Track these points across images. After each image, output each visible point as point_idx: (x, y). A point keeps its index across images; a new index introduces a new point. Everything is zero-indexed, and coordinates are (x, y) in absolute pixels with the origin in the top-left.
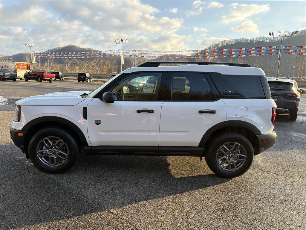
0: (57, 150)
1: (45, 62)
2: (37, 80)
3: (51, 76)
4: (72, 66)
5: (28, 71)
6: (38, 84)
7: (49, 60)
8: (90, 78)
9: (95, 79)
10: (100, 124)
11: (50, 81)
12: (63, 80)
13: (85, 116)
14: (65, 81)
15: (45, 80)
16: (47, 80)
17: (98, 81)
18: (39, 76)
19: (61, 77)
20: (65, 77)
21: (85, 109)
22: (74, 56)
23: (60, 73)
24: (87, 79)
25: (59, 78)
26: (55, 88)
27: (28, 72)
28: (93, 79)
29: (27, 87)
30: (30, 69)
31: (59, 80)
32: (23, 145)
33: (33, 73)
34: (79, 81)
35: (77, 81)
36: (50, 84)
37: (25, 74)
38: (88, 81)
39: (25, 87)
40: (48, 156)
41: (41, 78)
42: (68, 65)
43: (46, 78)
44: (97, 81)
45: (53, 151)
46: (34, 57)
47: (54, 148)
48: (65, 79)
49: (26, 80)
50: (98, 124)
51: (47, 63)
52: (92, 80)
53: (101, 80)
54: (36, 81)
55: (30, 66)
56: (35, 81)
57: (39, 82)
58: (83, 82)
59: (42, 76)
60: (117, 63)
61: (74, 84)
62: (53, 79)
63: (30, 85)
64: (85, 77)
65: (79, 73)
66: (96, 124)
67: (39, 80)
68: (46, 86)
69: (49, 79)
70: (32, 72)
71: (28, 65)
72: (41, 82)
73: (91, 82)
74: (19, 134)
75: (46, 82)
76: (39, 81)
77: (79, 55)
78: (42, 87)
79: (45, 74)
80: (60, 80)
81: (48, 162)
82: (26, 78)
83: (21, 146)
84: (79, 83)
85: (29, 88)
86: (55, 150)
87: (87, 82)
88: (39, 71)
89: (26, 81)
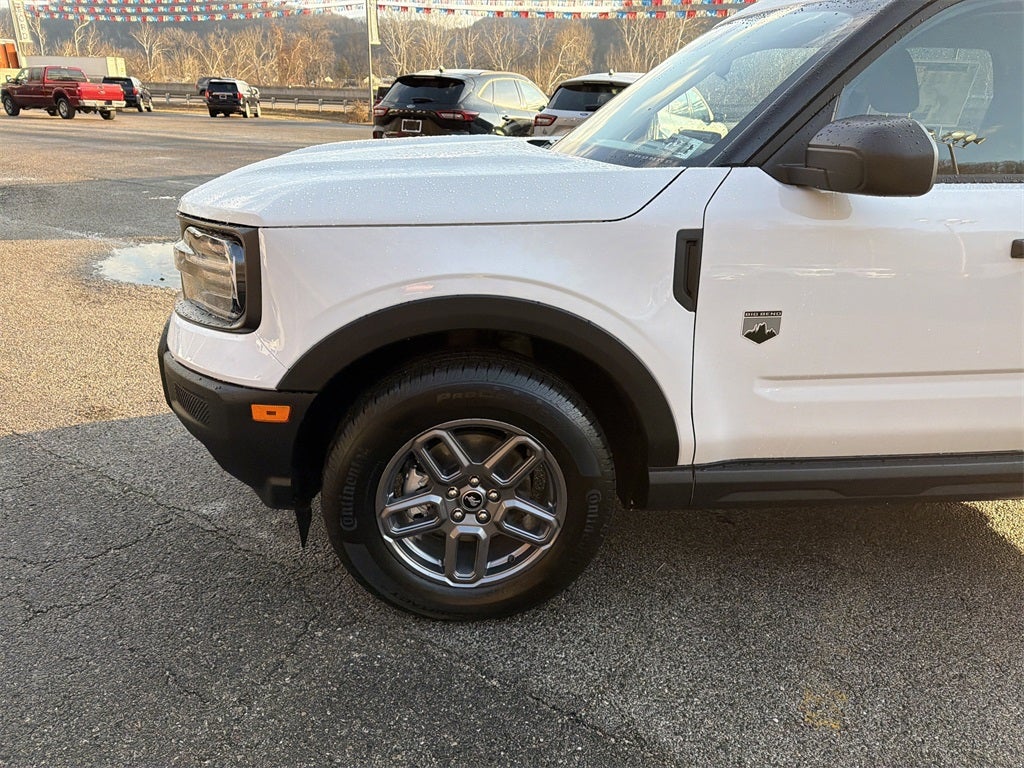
0: (494, 495)
1: (62, 40)
2: (53, 111)
3: (108, 94)
4: (168, 55)
5: (14, 73)
6: (59, 124)
7: (79, 34)
8: (252, 101)
9: (268, 105)
10: (772, 335)
11: (106, 115)
12: (149, 109)
13: (687, 290)
14: (160, 115)
15: (87, 110)
16: (93, 109)
17: (279, 110)
18: (59, 95)
19: (142, 97)
20: (154, 99)
21: (690, 246)
22: (184, 13)
23: (134, 84)
24: (244, 106)
25: (135, 101)
26: (138, 139)
27: (15, 77)
28: (264, 105)
29: (33, 138)
30: (18, 67)
31: (136, 110)
32: (284, 476)
33: (35, 84)
34: (213, 114)
35: (208, 114)
36: (107, 124)
37: (3, 85)
38: (248, 114)
39: (19, 137)
40: (443, 528)
41: (68, 102)
42: (154, 54)
43: (88, 103)
44: (279, 112)
45: (471, 499)
46: (23, 18)
47: (475, 486)
48: (155, 105)
49: (10, 111)
50: (760, 336)
51: (74, 47)
52: (262, 109)
53: (291, 106)
54: (52, 114)
55: (15, 54)
56: (47, 114)
57: (64, 118)
58: (227, 115)
59: (73, 93)
60: (331, 44)
61: (201, 125)
62: (116, 104)
63: (37, 129)
64: (235, 96)
65: (211, 83)
66: (749, 336)
67: (63, 108)
68: (103, 133)
69: (100, 104)
70: (31, 78)
71: (10, 51)
72: (70, 116)
73: (256, 115)
74: (259, 413)
75: (91, 116)
76: (65, 114)
77: (203, 9)
78: (86, 135)
79: (82, 86)
80: (140, 110)
81: (439, 563)
82: (8, 102)
83: (275, 481)
84: (214, 119)
85: (40, 140)
86: (481, 491)
87: (245, 116)
88: (56, 75)
89: (10, 115)
